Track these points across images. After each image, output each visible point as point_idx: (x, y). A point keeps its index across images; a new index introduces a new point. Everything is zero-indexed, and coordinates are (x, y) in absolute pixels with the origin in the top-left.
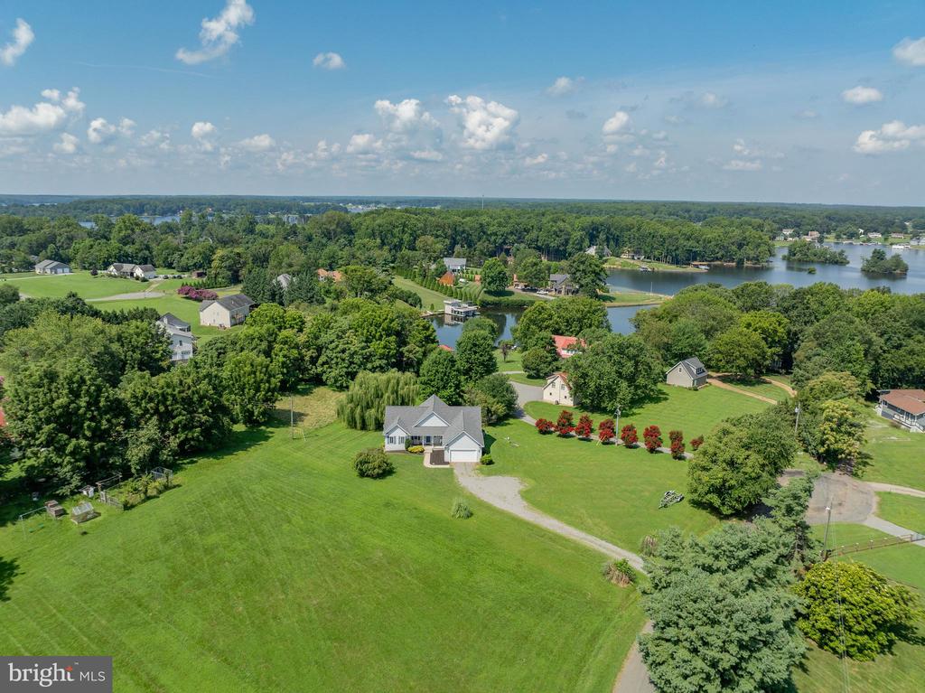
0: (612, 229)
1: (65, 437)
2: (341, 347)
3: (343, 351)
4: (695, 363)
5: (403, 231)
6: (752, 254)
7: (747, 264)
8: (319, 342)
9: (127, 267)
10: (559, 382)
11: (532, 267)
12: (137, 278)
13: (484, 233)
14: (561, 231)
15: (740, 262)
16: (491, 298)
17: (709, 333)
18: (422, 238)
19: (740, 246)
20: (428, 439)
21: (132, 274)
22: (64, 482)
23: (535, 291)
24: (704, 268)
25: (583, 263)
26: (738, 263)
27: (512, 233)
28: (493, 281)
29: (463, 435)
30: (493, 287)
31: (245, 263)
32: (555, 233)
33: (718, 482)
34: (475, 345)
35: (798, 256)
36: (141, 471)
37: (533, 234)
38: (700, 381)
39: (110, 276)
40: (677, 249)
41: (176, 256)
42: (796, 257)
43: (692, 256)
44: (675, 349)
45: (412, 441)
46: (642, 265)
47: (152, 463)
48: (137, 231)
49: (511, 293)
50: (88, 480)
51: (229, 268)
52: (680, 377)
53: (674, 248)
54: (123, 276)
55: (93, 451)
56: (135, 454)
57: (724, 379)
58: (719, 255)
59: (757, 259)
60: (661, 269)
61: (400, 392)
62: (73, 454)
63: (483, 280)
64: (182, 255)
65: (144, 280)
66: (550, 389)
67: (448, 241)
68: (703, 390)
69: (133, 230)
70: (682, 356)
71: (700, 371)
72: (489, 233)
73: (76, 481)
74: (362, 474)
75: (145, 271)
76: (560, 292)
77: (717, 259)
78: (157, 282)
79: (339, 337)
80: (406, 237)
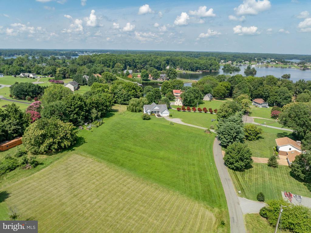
0: (173, 61)
1: (81, 111)
2: (121, 93)
3: (122, 94)
4: (210, 95)
5: (110, 62)
6: (214, 68)
7: (213, 71)
8: (115, 92)
9: (27, 74)
10: (179, 100)
11: (155, 72)
12: (31, 78)
13: (135, 62)
14: (159, 61)
15: (211, 70)
16: (144, 82)
17: (212, 87)
18: (117, 64)
19: (211, 66)
20: (155, 112)
21: (29, 76)
22: (80, 122)
23: (156, 79)
24: (201, 72)
25: (171, 71)
26: (210, 71)
27: (143, 62)
28: (145, 76)
29: (165, 110)
30: (145, 78)
31: (68, 72)
32: (157, 62)
33: (223, 115)
34: (157, 91)
35: (227, 68)
36: (95, 120)
37: (150, 62)
38: (211, 99)
39: (21, 77)
40: (193, 67)
41: (41, 70)
42: (226, 69)
43: (197, 69)
44: (205, 91)
45: (152, 112)
46: (183, 72)
47: (97, 118)
48: (24, 62)
49: (150, 80)
50: (85, 122)
51: (62, 74)
52: (206, 98)
53: (192, 66)
54: (26, 77)
55: (85, 115)
56: (93, 116)
57: (216, 99)
58: (205, 68)
59: (215, 70)
60: (189, 73)
61: (144, 102)
62: (82, 115)
63: (142, 76)
64: (43, 70)
65: (34, 78)
66: (176, 102)
67: (124, 65)
68: (212, 101)
69: (22, 62)
70: (206, 93)
71: (211, 97)
72: (136, 62)
73: (82, 122)
74: (144, 119)
75: (33, 75)
76: (164, 79)
77: (204, 69)
78: (39, 79)
79: (120, 91)
80: (111, 64)
